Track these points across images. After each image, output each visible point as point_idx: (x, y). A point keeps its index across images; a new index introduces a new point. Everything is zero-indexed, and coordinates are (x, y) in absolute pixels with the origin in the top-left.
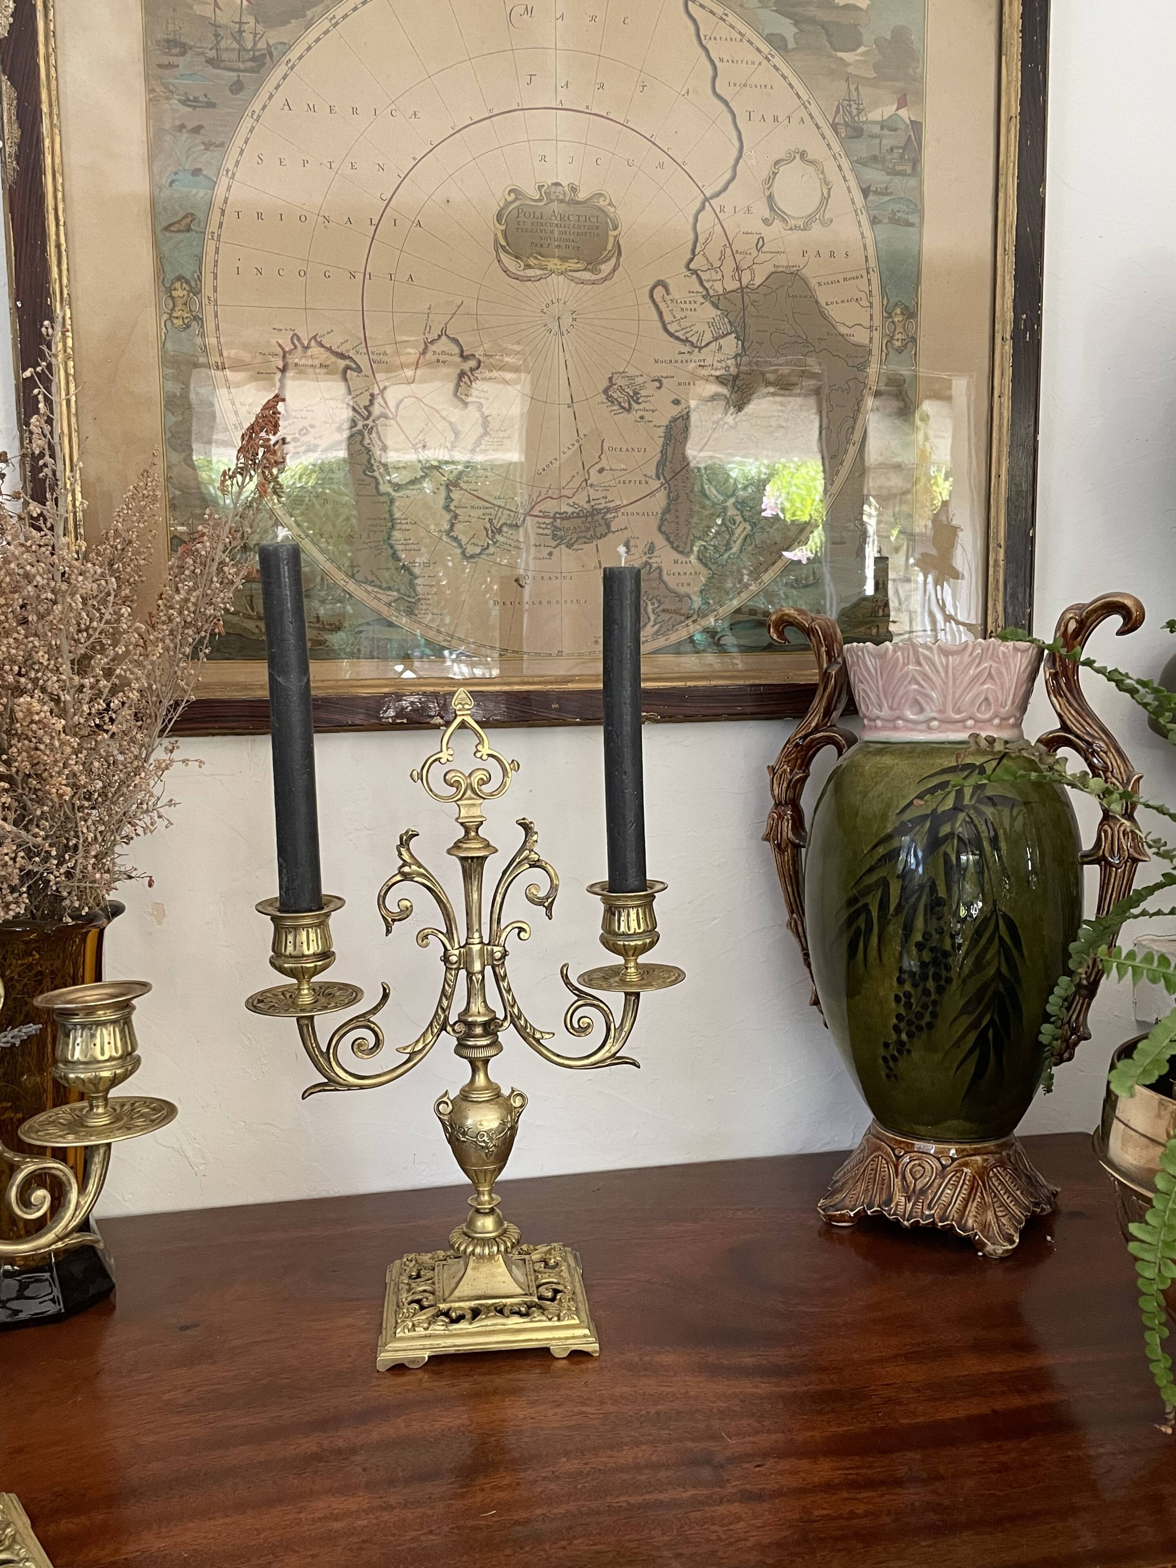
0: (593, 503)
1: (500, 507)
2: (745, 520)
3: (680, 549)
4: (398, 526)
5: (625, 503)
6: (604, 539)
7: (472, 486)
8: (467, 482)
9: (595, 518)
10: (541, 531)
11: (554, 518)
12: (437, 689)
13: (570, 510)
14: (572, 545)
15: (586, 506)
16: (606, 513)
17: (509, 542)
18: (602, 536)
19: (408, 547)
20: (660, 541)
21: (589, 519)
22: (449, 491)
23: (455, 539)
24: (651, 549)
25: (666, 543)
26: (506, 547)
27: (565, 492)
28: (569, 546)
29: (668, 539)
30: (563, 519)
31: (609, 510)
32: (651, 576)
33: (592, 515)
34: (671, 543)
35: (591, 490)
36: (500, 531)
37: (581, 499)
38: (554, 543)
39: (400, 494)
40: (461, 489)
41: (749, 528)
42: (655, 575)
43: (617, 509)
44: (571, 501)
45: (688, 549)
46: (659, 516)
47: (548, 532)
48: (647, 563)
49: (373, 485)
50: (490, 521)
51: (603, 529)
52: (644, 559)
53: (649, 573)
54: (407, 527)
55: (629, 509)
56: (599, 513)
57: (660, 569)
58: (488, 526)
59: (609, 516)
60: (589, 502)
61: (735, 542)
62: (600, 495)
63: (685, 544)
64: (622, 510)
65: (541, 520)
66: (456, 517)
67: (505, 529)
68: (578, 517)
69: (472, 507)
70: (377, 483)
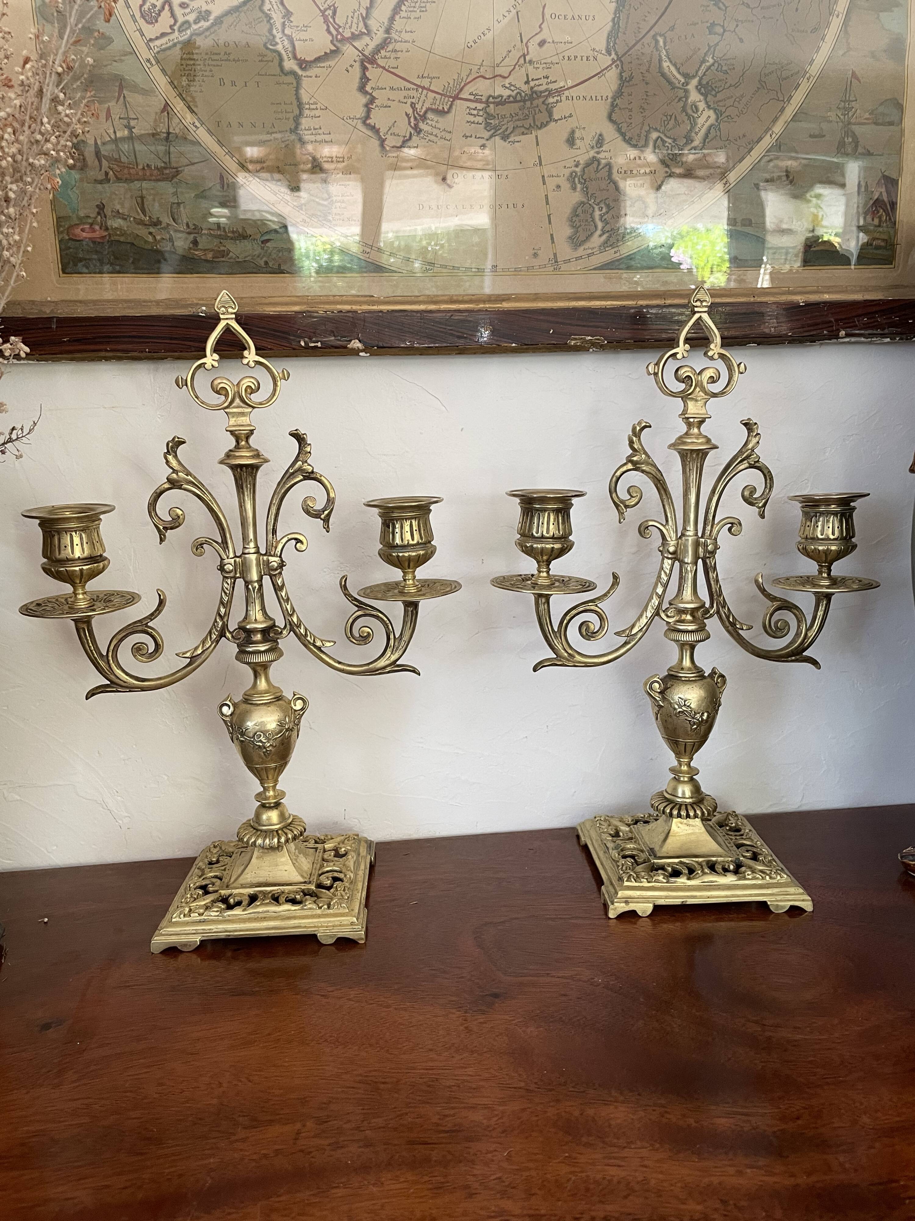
0: (532, 84)
1: (423, 88)
2: (709, 107)
3: (634, 142)
4: (306, 112)
5: (570, 84)
6: (544, 130)
7: (392, 63)
8: (385, 57)
9: (535, 102)
10: (472, 119)
11: (487, 102)
12: (355, 307)
13: (506, 93)
14: (508, 137)
15: (525, 88)
16: (547, 97)
17: (435, 131)
18: (543, 125)
19: (319, 138)
20: (610, 132)
21: (528, 104)
22: (364, 69)
23: (373, 128)
24: (600, 141)
25: (617, 135)
26: (432, 138)
27: (499, 71)
28: (505, 138)
29: (619, 130)
30: (497, 104)
31: (550, 93)
32: (598, 175)
33: (531, 99)
34: (623, 135)
35: (530, 68)
36: (424, 117)
37: (518, 80)
38: (487, 134)
39: (308, 73)
40: (379, 66)
41: (713, 116)
42: (604, 173)
43: (559, 92)
44: (507, 82)
45: (642, 142)
46: (609, 100)
47: (480, 119)
48: (594, 160)
49: (276, 62)
50: (413, 105)
51: (542, 117)
52: (592, 153)
53: (597, 171)
54: (317, 112)
55: (574, 92)
56: (539, 97)
57: (609, 166)
58: (410, 111)
59: (551, 100)
60: (527, 82)
61: (697, 134)
62: (540, 73)
63: (639, 136)
64: (567, 93)
65: (473, 105)
66: (372, 100)
67: (430, 115)
68: (515, 101)
69: (392, 88)
70: (281, 60)
